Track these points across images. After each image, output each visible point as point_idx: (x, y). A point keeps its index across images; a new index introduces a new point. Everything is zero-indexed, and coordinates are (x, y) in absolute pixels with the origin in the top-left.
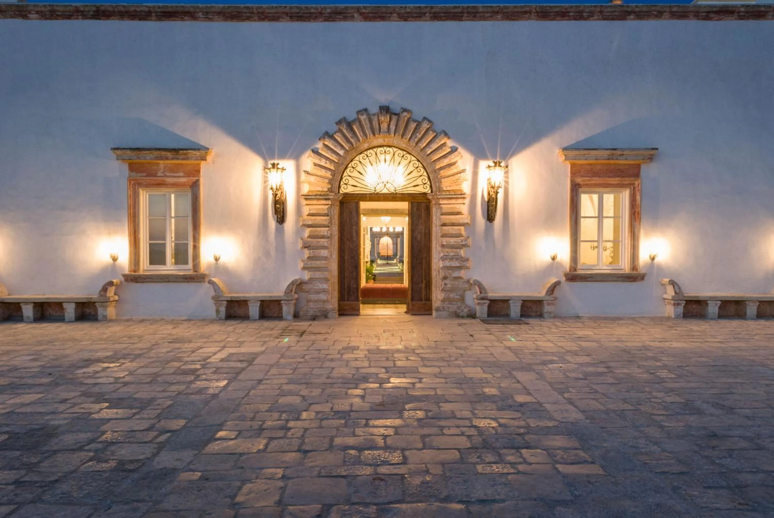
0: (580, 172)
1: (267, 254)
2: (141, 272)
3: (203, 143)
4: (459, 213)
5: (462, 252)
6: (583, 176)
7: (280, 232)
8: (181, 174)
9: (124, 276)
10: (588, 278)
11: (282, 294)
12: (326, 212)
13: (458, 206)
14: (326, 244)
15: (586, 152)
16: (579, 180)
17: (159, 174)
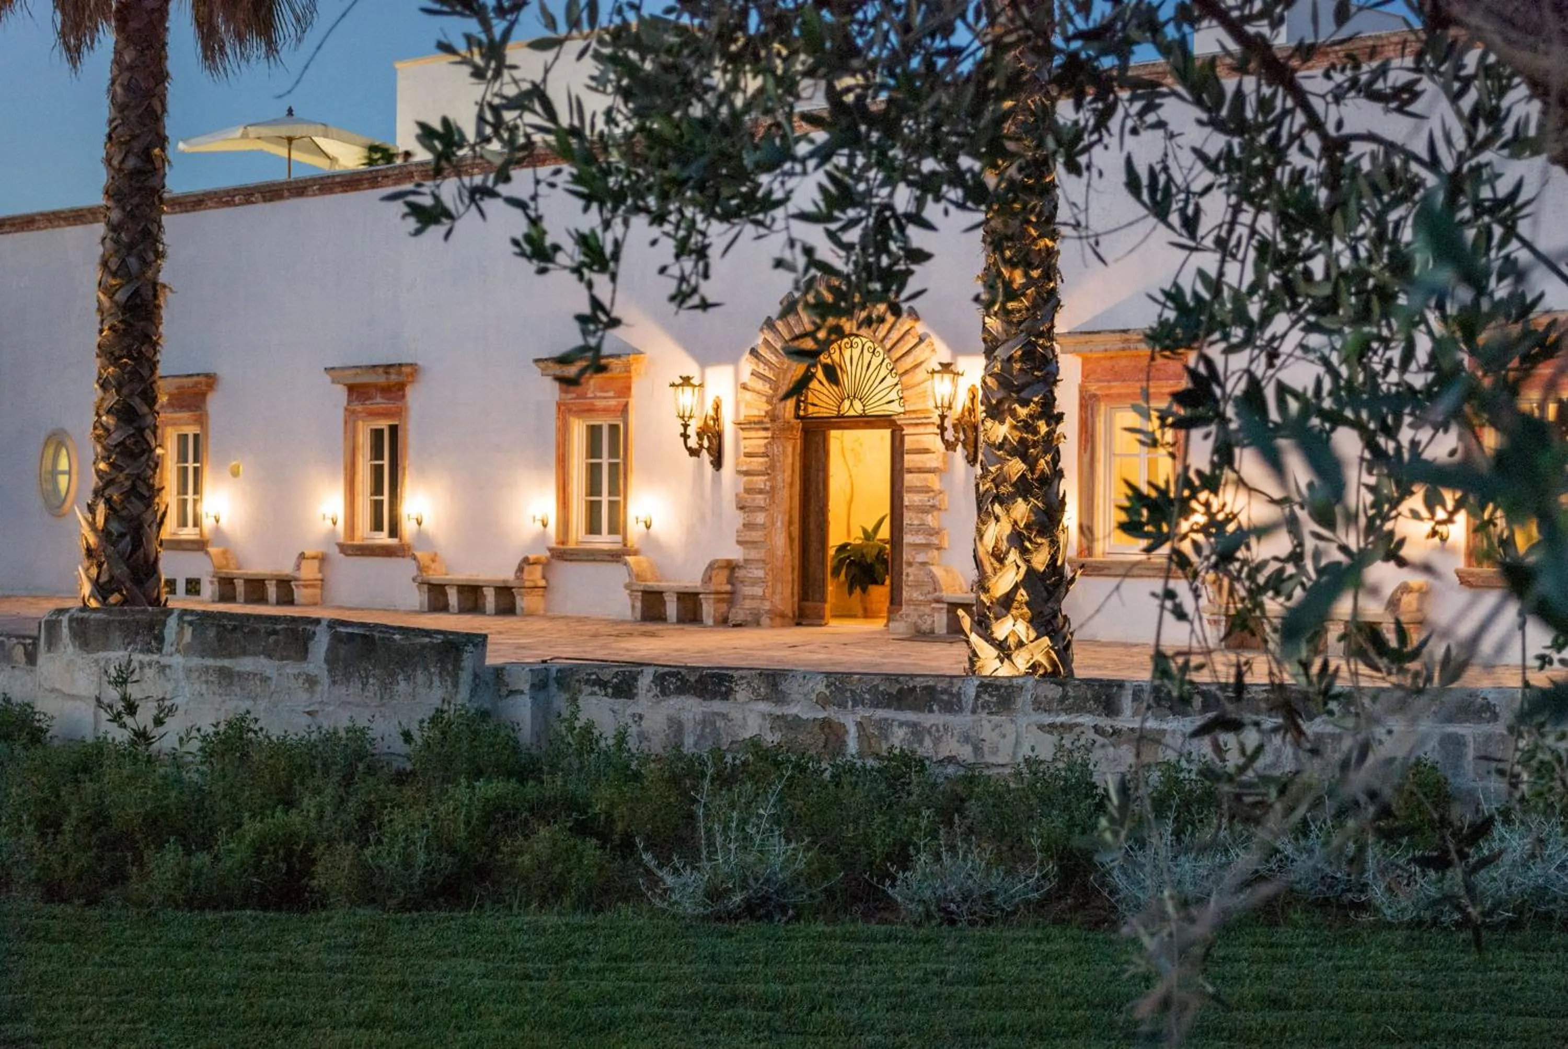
0: (1094, 372)
1: (702, 518)
2: (572, 545)
3: (635, 344)
4: (926, 451)
5: (930, 519)
6: (1099, 381)
7: (717, 482)
8: (611, 394)
9: (550, 550)
10: (1103, 569)
11: (698, 583)
12: (763, 450)
13: (924, 438)
14: (762, 504)
15: (1087, 337)
16: (1093, 388)
17: (590, 395)
